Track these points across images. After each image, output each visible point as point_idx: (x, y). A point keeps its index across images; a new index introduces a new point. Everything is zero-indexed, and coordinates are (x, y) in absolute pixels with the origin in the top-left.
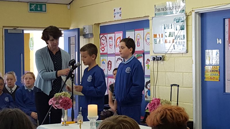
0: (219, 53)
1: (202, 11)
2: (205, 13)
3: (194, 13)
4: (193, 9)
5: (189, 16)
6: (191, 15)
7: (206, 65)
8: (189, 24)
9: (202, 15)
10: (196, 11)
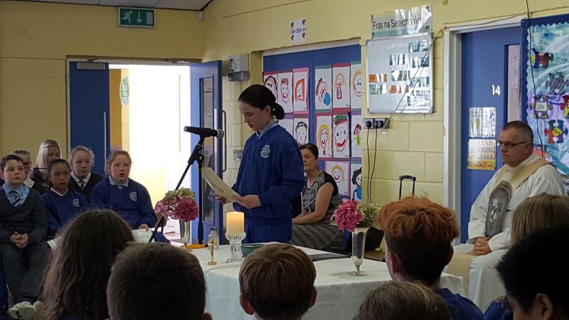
0: (495, 114)
1: (464, 28)
2: (471, 33)
3: (448, 32)
4: (447, 26)
5: (438, 40)
6: (442, 36)
7: (471, 138)
8: (439, 54)
9: (465, 38)
10: (452, 29)
